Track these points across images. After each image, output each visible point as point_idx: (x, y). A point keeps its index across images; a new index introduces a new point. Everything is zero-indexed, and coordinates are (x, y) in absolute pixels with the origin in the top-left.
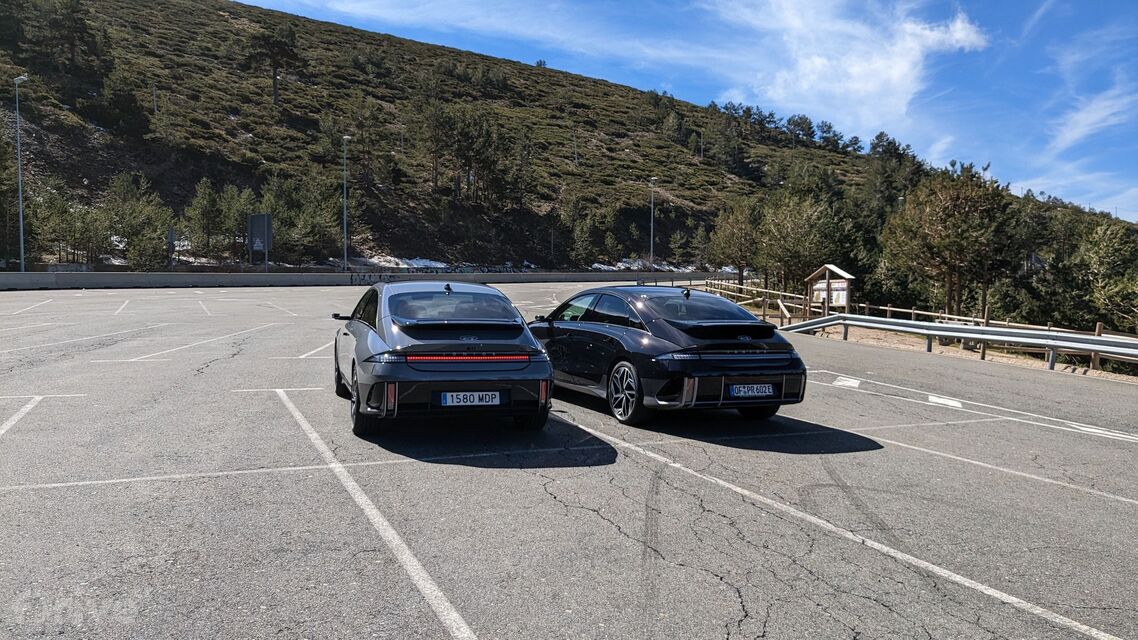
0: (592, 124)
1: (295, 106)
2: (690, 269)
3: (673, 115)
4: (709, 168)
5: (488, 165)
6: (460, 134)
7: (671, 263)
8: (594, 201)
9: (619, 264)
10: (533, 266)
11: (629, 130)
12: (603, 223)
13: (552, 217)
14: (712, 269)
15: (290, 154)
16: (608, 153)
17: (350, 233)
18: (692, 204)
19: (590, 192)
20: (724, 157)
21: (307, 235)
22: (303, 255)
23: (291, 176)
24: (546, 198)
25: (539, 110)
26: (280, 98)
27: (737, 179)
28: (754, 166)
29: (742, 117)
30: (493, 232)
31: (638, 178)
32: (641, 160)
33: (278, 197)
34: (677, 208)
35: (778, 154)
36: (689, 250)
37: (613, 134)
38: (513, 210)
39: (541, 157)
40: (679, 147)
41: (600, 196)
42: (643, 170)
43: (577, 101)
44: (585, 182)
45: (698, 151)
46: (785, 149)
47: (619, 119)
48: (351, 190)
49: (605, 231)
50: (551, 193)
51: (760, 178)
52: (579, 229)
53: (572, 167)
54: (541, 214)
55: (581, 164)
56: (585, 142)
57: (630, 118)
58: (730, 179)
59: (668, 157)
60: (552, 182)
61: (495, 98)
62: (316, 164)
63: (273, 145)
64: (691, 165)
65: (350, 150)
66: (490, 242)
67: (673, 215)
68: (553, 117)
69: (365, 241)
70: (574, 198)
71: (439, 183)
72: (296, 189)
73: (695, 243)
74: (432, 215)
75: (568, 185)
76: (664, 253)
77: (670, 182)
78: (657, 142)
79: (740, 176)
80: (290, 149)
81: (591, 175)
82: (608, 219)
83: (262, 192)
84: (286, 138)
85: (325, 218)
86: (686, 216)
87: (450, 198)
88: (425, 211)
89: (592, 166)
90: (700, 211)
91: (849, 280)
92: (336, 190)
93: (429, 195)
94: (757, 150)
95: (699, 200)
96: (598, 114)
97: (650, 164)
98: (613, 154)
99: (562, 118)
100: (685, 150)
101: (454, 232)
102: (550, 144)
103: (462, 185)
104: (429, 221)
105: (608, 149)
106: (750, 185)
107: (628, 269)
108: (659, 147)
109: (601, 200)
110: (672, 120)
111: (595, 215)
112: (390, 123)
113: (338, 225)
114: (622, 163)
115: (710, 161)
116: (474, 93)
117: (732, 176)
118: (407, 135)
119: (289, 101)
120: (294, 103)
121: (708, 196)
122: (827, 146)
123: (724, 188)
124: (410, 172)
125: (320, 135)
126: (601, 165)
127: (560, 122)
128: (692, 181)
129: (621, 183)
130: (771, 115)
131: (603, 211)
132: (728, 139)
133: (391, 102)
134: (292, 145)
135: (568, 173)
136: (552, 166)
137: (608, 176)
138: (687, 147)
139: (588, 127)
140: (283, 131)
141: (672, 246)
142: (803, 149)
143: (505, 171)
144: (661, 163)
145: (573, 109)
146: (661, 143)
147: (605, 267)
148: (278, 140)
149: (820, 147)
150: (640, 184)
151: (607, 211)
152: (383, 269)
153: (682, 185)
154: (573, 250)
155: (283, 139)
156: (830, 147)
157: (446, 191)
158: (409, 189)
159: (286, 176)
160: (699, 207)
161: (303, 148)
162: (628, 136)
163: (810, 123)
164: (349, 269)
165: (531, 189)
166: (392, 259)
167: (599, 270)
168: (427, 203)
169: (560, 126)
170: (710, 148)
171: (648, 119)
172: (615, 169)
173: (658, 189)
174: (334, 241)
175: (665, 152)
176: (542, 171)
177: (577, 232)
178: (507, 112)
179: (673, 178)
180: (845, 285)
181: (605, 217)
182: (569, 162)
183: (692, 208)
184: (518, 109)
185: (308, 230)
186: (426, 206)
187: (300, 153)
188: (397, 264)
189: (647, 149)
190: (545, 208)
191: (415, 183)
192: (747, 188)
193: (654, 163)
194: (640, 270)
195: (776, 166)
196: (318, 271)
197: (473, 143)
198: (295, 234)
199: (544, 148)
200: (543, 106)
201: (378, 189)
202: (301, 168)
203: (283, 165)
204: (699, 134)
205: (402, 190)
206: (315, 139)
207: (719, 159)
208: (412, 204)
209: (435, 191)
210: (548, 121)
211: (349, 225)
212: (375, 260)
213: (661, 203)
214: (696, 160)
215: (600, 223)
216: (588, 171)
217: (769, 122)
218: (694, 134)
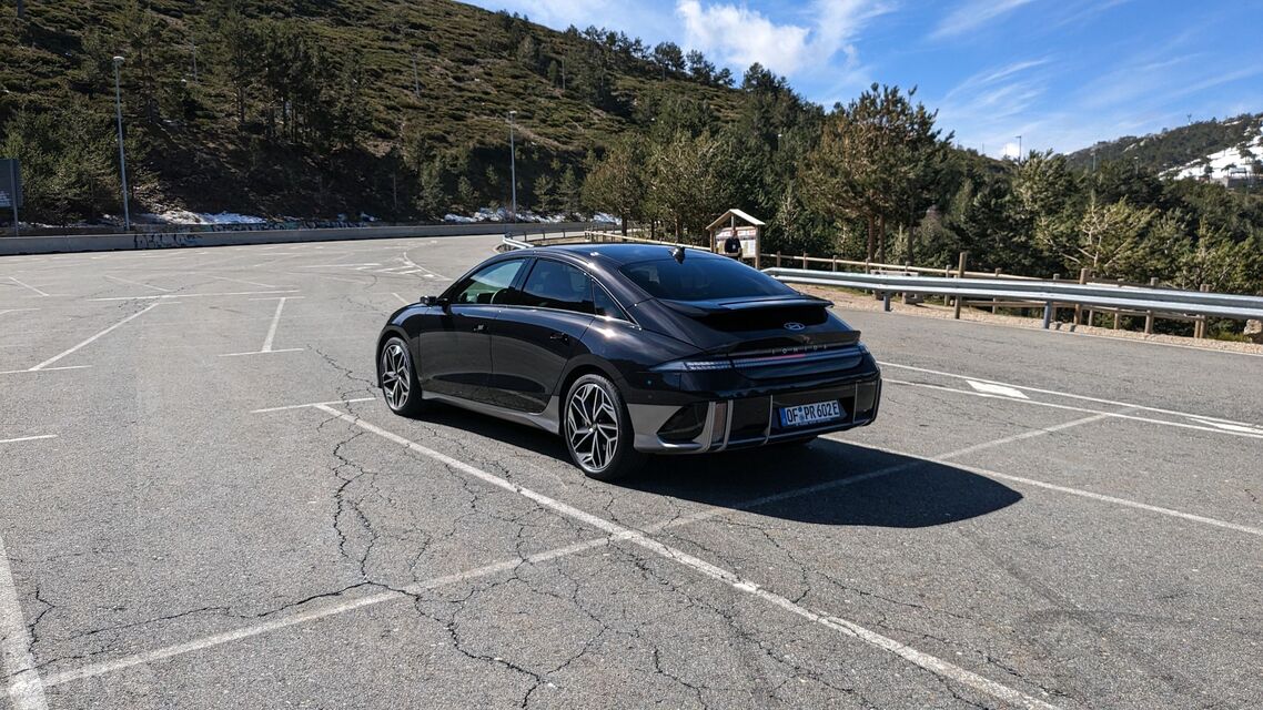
0: (434, 49)
1: (47, 20)
2: (559, 218)
3: (528, 39)
4: (573, 102)
5: (308, 94)
6: (271, 55)
7: (536, 213)
8: (442, 139)
9: (477, 214)
10: (372, 219)
11: (478, 56)
12: (455, 165)
13: (392, 159)
14: (583, 219)
15: (43, 82)
16: (455, 83)
17: (131, 183)
18: (556, 143)
19: (437, 129)
20: (589, 89)
21: (69, 186)
22: (68, 211)
23: (46, 110)
24: (385, 136)
25: (368, 30)
26: (26, 10)
27: (604, 115)
28: (623, 99)
29: (605, 43)
30: (318, 179)
31: (493, 112)
32: (494, 92)
33: (28, 137)
34: (540, 148)
35: (647, 86)
36: (557, 197)
37: (459, 60)
38: (343, 150)
39: (375, 87)
40: (538, 77)
41: (448, 133)
42: (498, 104)
43: (414, 20)
44: (429, 117)
45: (558, 81)
46: (654, 81)
47: (466, 43)
48: (129, 128)
49: (458, 176)
50: (390, 130)
51: (629, 114)
52: (426, 173)
53: (412, 99)
54: (378, 155)
55: (423, 96)
56: (427, 70)
57: (480, 43)
58: (596, 114)
59: (526, 88)
60: (389, 117)
61: (312, 14)
62: (79, 94)
63: (20, 70)
64: (552, 98)
65: (124, 76)
66: (317, 190)
67: (535, 156)
68: (386, 39)
69: (152, 192)
70: (418, 136)
71: (246, 118)
72: (54, 127)
73: (563, 188)
74: (239, 158)
75: (409, 120)
76: (528, 200)
77: (530, 118)
78: (511, 71)
79: (608, 112)
80: (45, 76)
81: (436, 109)
82: (461, 161)
83: (6, 131)
84: (37, 61)
85: (94, 164)
86: (551, 157)
87: (261, 137)
88: (229, 153)
89: (437, 98)
90: (566, 152)
91: (757, 226)
92: (108, 127)
93: (234, 132)
94: (625, 82)
95: (564, 139)
96: (440, 37)
97: (506, 96)
98: (461, 85)
99: (398, 40)
100: (544, 81)
101: (269, 179)
102: (384, 70)
103: (276, 121)
104: (236, 165)
105: (455, 78)
106: (619, 122)
107: (488, 220)
108: (515, 77)
109: (451, 138)
110: (527, 45)
111: (444, 157)
112: (178, 43)
113: (114, 172)
114: (472, 95)
115: (573, 94)
116: (286, 8)
117: (598, 111)
118: (201, 58)
119: (38, 14)
120: (46, 15)
121: (574, 135)
122: (698, 78)
123: (591, 124)
124: (208, 103)
125: (82, 57)
126: (447, 97)
127: (394, 45)
128: (555, 116)
129: (472, 119)
130: (638, 42)
131: (454, 151)
132: (592, 68)
133: (179, 17)
134: (45, 69)
135: (409, 106)
136: (388, 97)
137: (457, 109)
138: (546, 77)
139: (429, 52)
140: (31, 52)
141: (537, 193)
142: (673, 82)
143: (331, 103)
144: (518, 95)
145: (410, 30)
146: (517, 72)
147: (458, 218)
148: (25, 63)
149: (690, 79)
150: (495, 120)
151: (457, 152)
152: (178, 227)
153: (544, 121)
154: (420, 198)
155: (33, 62)
156: (702, 79)
157: (256, 127)
158: (207, 125)
159: (37, 109)
160: (564, 147)
161: (62, 73)
162: (477, 63)
163: (680, 52)
164: (132, 228)
165: (364, 125)
166: (191, 214)
167: (454, 222)
168: (232, 142)
169: (396, 51)
170: (572, 79)
171: (500, 44)
172: (465, 102)
173: (517, 126)
174: (110, 193)
175: (522, 83)
176: (377, 104)
177: (424, 178)
178: (329, 31)
179: (533, 113)
180: (754, 232)
181: (457, 158)
182: (409, 93)
183: (557, 148)
184: (342, 29)
185: (73, 179)
186: (231, 147)
187: (57, 80)
188: (197, 221)
189: (501, 79)
190: (382, 148)
191: (215, 118)
192: (617, 125)
193: (511, 96)
194: (502, 222)
195: (647, 100)
196: (90, 232)
197: (288, 67)
198: (55, 185)
199: (377, 75)
200: (372, 26)
201: (166, 125)
202: (59, 100)
203: (34, 96)
204: (559, 63)
205: (198, 127)
206: (77, 64)
207: (583, 90)
208: (211, 145)
209: (241, 128)
210: (380, 43)
211: (129, 172)
212: (167, 216)
213: (521, 142)
214: (558, 92)
215: (451, 166)
216: (432, 104)
217: (635, 50)
218: (554, 62)
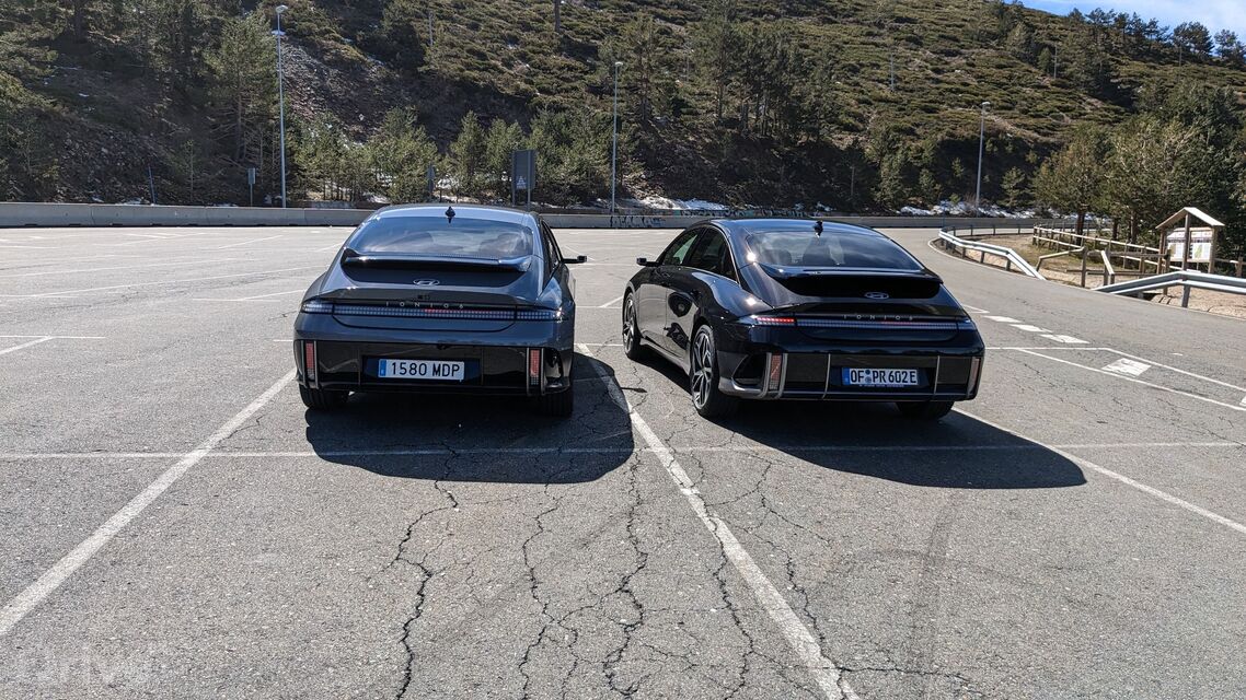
0: (917, 42)
1: (577, 33)
2: (1028, 214)
3: (1020, 26)
4: (1063, 90)
5: (780, 91)
6: (751, 56)
7: (1002, 207)
8: (910, 132)
9: (936, 208)
10: (827, 209)
11: (962, 47)
12: (920, 158)
13: (855, 152)
14: (1056, 215)
15: (566, 85)
16: (934, 75)
17: (620, 172)
18: (1036, 135)
19: (904, 122)
20: (1084, 77)
21: (572, 173)
22: (569, 195)
23: (564, 109)
24: (851, 129)
25: (853, 26)
26: (561, 24)
27: (1099, 104)
28: (1124, 87)
29: (1113, 26)
30: (781, 170)
31: (969, 104)
32: (974, 82)
33: (548, 131)
34: (1017, 141)
35: (1157, 72)
36: (1028, 191)
37: (942, 52)
38: (808, 143)
39: (850, 82)
40: (1026, 66)
41: (918, 126)
42: (976, 95)
43: (900, 14)
44: (900, 109)
45: (1050, 70)
46: (1169, 66)
47: (952, 34)
48: (624, 124)
49: (921, 168)
50: (857, 123)
51: (1131, 102)
52: (886, 165)
53: (886, 92)
54: (843, 148)
55: (898, 89)
56: (906, 62)
57: (966, 33)
58: (1089, 104)
59: (1010, 78)
60: (859, 111)
61: (802, 14)
62: (591, 96)
63: (550, 76)
64: (1039, 87)
65: (627, 79)
66: (778, 180)
67: (1009, 149)
68: (869, 34)
69: (637, 180)
70: (884, 129)
71: (724, 114)
72: (568, 123)
73: (1036, 182)
74: (712, 150)
75: (879, 113)
76: (993, 194)
77: (1010, 109)
78: (997, 61)
79: (1104, 101)
80: (564, 79)
81: (909, 102)
82: (926, 153)
83: (532, 127)
84: (563, 68)
85: (593, 155)
86: (1027, 149)
87: (735, 131)
88: (706, 146)
89: (912, 91)
90: (1046, 144)
91: (1215, 227)
92: (609, 123)
93: (712, 127)
94: (1132, 68)
95: (1046, 130)
96: (925, 29)
97: (987, 87)
98: (939, 76)
99: (880, 35)
100: (1033, 70)
101: (736, 170)
102: (862, 65)
103: (750, 115)
104: (709, 158)
105: (933, 70)
106: (1116, 111)
107: (947, 214)
108: (1000, 67)
109: (919, 131)
110: (1018, 33)
111: (908, 149)
112: (678, 48)
113: (606, 163)
114: (950, 86)
115: (1065, 83)
116: (778, 10)
117: (1093, 100)
118: (694, 61)
119: (570, 28)
120: (577, 29)
121: (1059, 126)
122: (1228, 61)
123: (1081, 114)
124: (693, 102)
125: (598, 63)
126: (922, 89)
127: (877, 40)
128: (1039, 107)
129: (946, 111)
130: (1153, 23)
131: (920, 144)
132: (1091, 55)
133: (681, 24)
134: (569, 75)
135: (881, 100)
136: (862, 92)
137: (930, 102)
138: (1036, 66)
139: (911, 45)
140: (561, 60)
141: (1005, 187)
142: (1194, 66)
143: (800, 99)
144: (1000, 85)
145: (895, 24)
146: (1003, 62)
147: (918, 211)
148: (555, 70)
149: (1218, 63)
150: (971, 111)
151: (926, 144)
152: (652, 211)
153: (1025, 112)
154: (878, 190)
155: (561, 69)
156: (1232, 63)
157: (732, 122)
158: (689, 120)
159: (557, 108)
160: (1045, 139)
161: (582, 78)
162: (961, 54)
163: (1206, 33)
164: (616, 211)
165: (832, 118)
166: (666, 200)
167: (910, 214)
168: (709, 137)
169: (877, 45)
170: (1066, 67)
171: (989, 33)
172: (941, 94)
173: (993, 118)
174: (603, 180)
175: (1006, 72)
176: (848, 99)
177: (885, 169)
178: (814, 30)
179: (1014, 104)
180: (1209, 234)
181: (922, 151)
182: (883, 86)
183: (1035, 140)
184: (827, 26)
185: (575, 168)
186: (707, 140)
187: (576, 84)
188: (670, 206)
189: (984, 70)
190: (845, 141)
191: (697, 114)
192: (1112, 115)
193: (991, 86)
194: (962, 215)
195: (1153, 87)
196: (583, 212)
197: (764, 66)
198: (561, 172)
199: (854, 70)
200: (858, 22)
201: (656, 122)
202: (575, 101)
203: (558, 98)
204: (1052, 49)
205: (682, 122)
206: (593, 68)
207: (1078, 79)
208: (691, 139)
209: (718, 123)
210: (863, 39)
211: (619, 163)
212: (646, 201)
213: (995, 134)
214: (1047, 81)
215: (915, 158)
216: (906, 97)
217: (1149, 33)
218: (1047, 49)
